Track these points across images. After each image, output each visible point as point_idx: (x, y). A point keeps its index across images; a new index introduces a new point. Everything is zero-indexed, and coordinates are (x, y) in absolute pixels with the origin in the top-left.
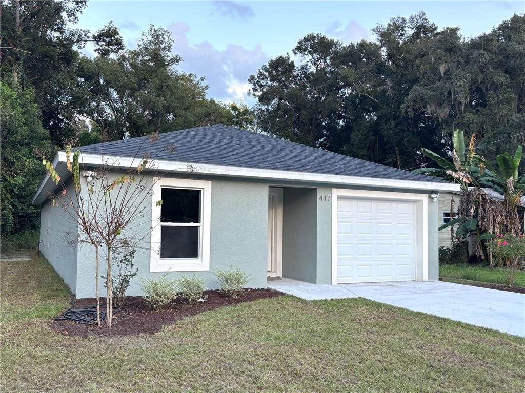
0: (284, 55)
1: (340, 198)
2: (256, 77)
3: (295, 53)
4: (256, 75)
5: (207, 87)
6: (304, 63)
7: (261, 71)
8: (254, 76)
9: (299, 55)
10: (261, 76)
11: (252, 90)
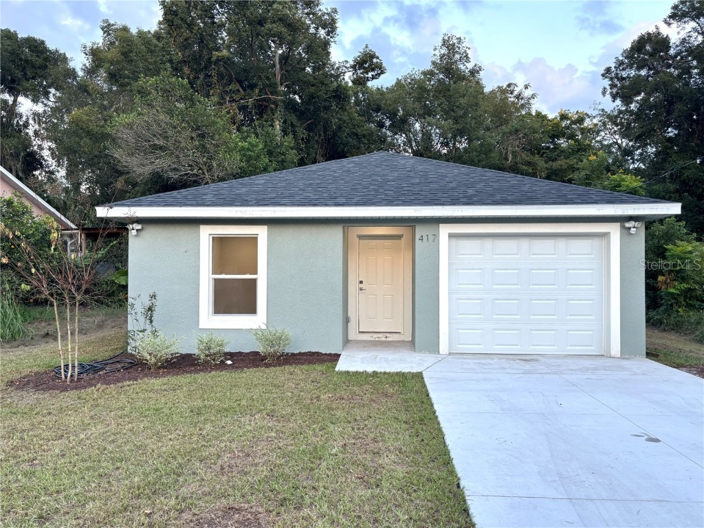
0: (652, 30)
1: (451, 236)
2: (613, 69)
3: (669, 24)
4: (613, 66)
5: (533, 96)
6: (683, 35)
7: (621, 58)
8: (611, 67)
9: (675, 24)
10: (620, 65)
11: (608, 87)
